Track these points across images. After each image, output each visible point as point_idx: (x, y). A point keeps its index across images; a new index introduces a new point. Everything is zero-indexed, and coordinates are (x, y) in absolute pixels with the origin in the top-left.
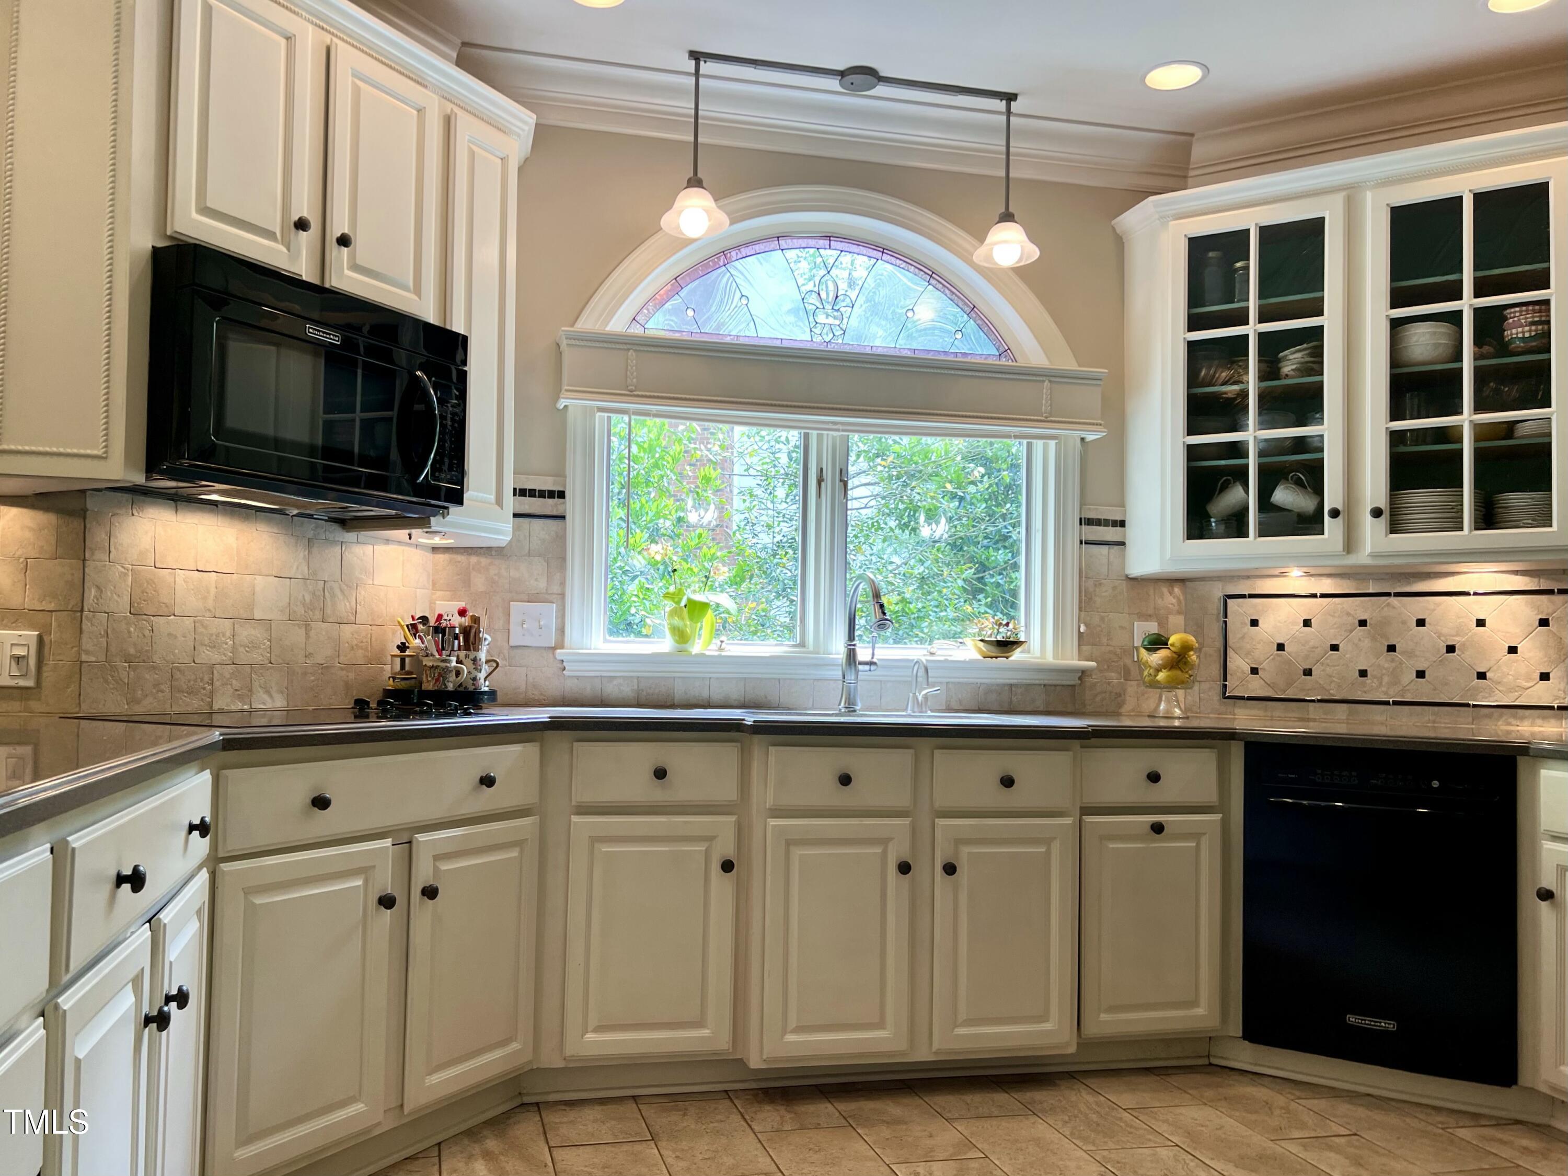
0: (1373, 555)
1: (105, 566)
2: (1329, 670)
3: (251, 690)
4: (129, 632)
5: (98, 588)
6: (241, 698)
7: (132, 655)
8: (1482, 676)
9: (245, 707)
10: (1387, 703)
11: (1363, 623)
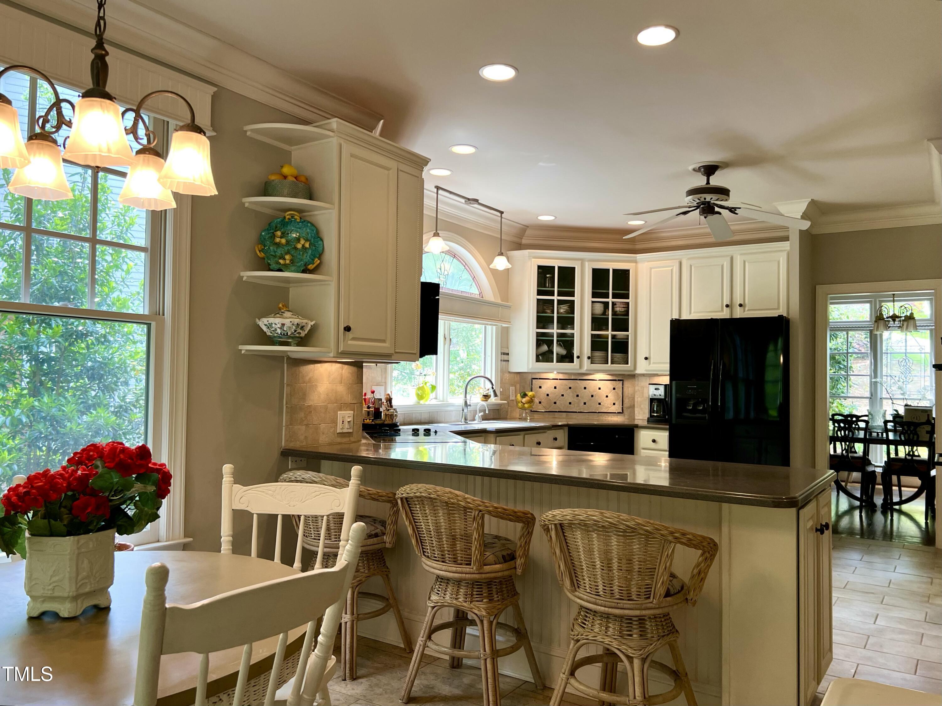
0: (586, 370)
2: (561, 402)
8: (600, 404)
10: (576, 412)
11: (570, 388)
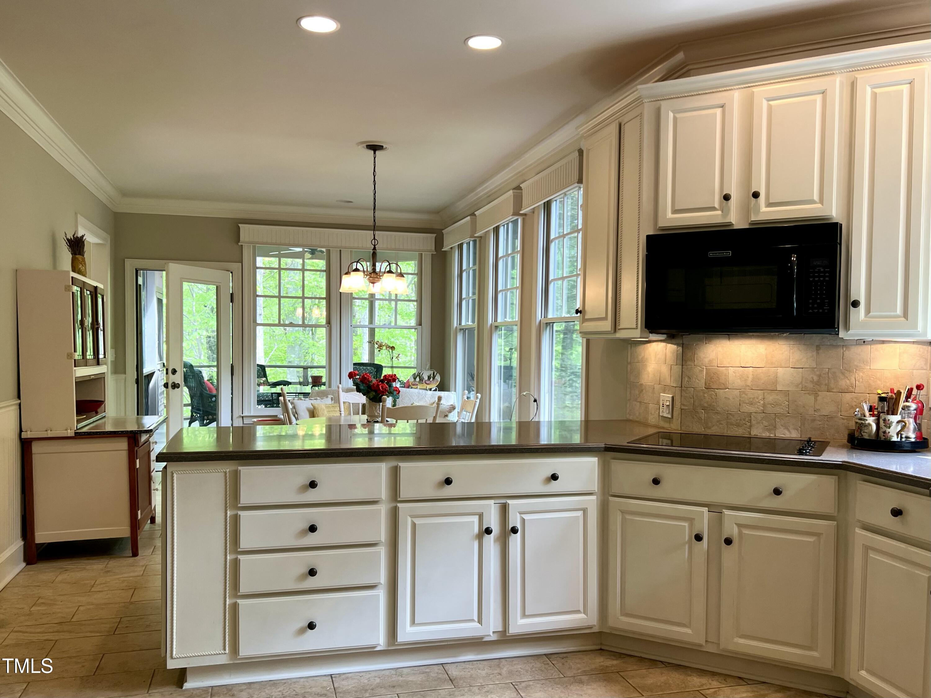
1: (692, 367)
3: (775, 427)
4: (704, 396)
5: (689, 378)
6: (769, 430)
7: (706, 407)
9: (772, 435)
